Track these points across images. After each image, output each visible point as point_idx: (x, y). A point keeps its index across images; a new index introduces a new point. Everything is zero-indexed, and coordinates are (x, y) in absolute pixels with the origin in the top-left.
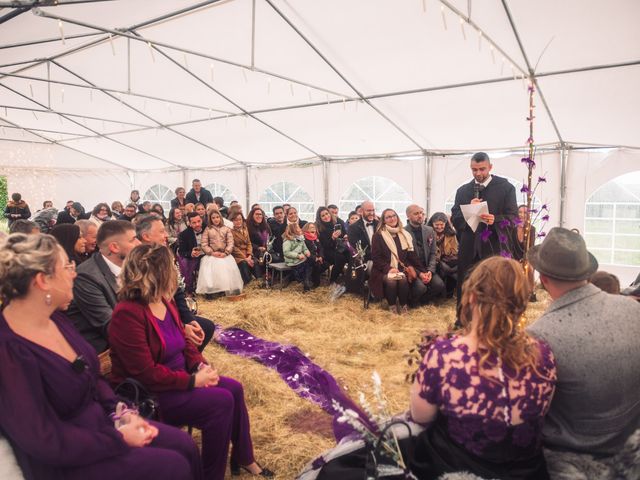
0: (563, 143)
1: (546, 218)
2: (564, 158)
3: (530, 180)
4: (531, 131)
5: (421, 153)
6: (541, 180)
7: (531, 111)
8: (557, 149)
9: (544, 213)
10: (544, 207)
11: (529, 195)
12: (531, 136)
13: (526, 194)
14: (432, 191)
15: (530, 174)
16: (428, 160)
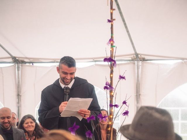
0: (137, 55)
1: (126, 113)
2: (138, 68)
3: (111, 78)
4: (112, 33)
5: (11, 60)
6: (121, 77)
7: (112, 14)
8: (133, 60)
9: (124, 108)
10: (124, 103)
11: (111, 92)
12: (112, 37)
13: (108, 91)
14: (22, 98)
15: (112, 72)
16: (18, 68)
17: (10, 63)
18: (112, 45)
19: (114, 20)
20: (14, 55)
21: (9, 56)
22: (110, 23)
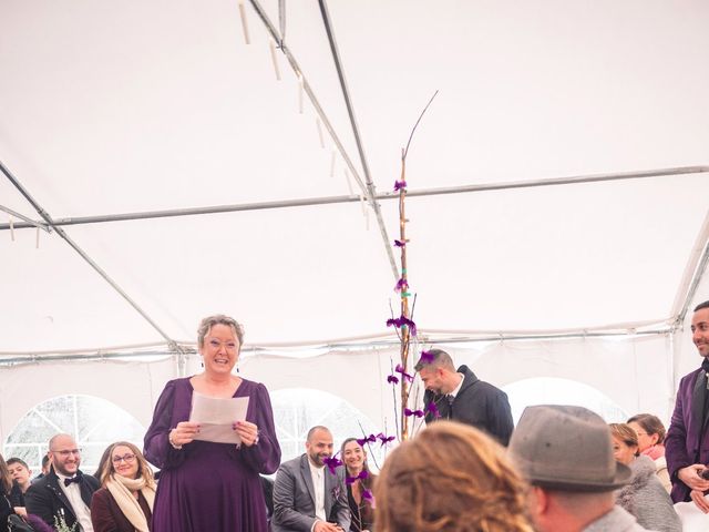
5: (166, 348)
7: (402, 229)
16: (181, 362)
17: (164, 353)
18: (403, 291)
19: (408, 241)
20: (173, 337)
21: (164, 339)
22: (400, 248)
